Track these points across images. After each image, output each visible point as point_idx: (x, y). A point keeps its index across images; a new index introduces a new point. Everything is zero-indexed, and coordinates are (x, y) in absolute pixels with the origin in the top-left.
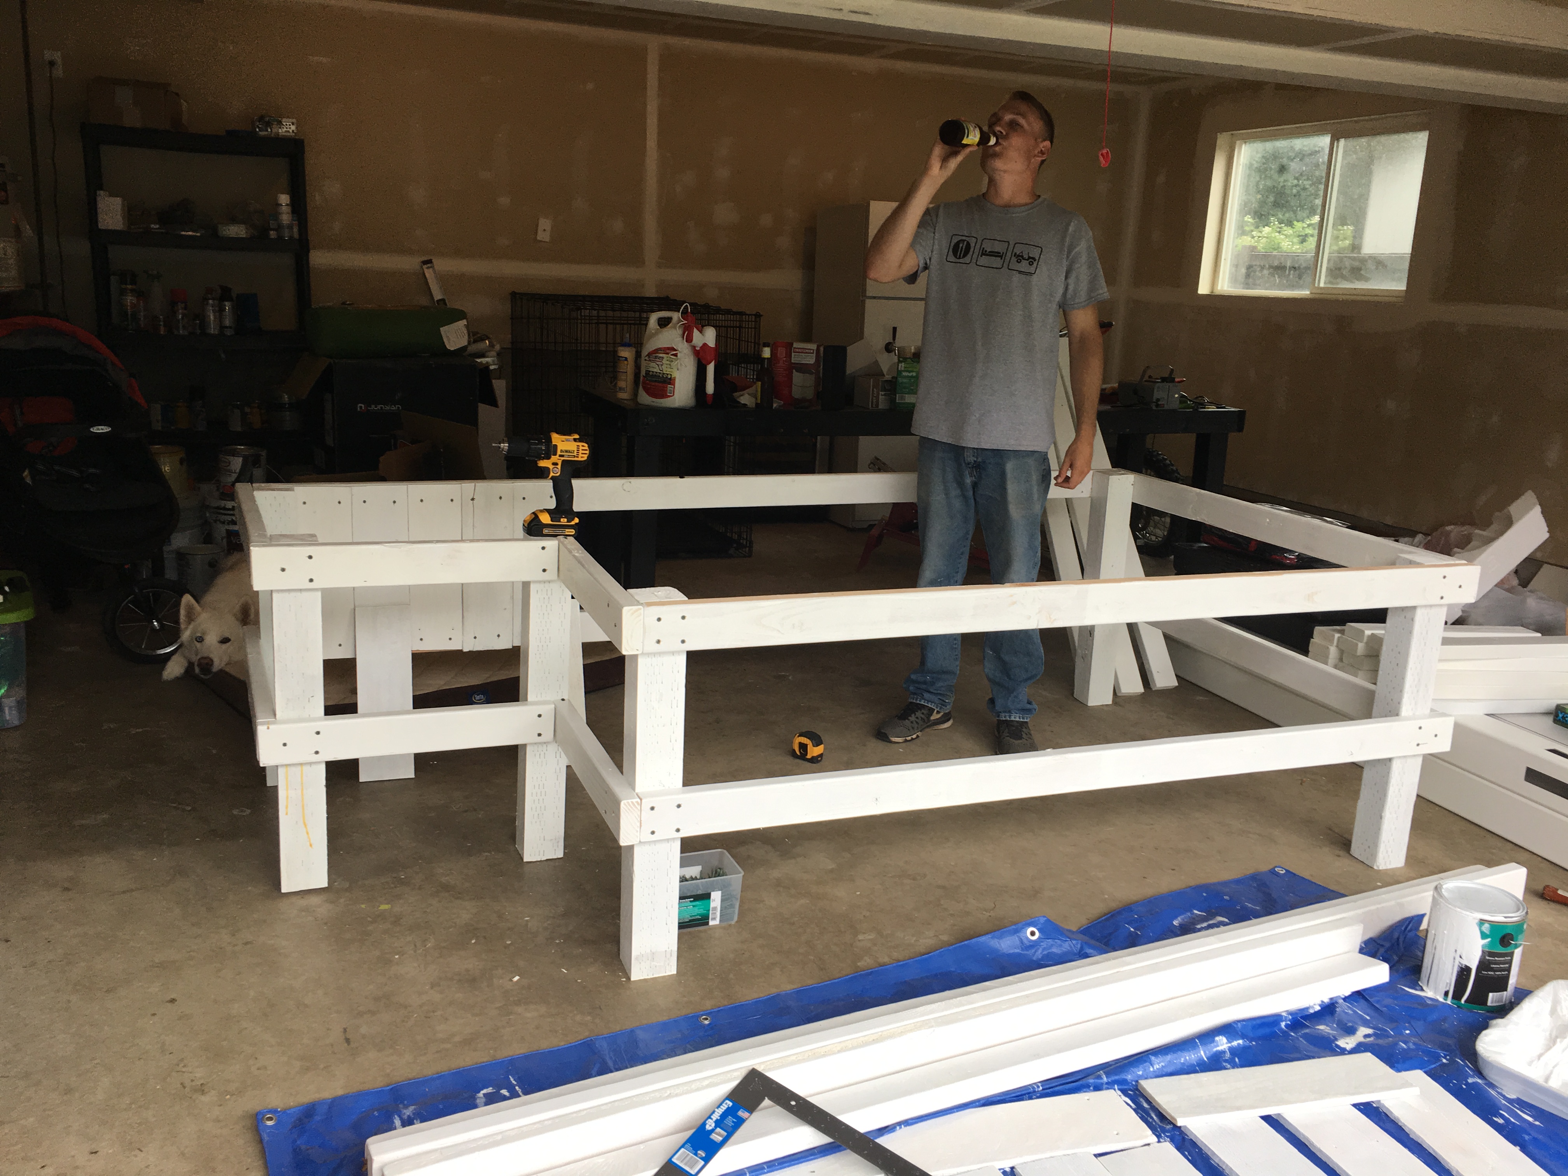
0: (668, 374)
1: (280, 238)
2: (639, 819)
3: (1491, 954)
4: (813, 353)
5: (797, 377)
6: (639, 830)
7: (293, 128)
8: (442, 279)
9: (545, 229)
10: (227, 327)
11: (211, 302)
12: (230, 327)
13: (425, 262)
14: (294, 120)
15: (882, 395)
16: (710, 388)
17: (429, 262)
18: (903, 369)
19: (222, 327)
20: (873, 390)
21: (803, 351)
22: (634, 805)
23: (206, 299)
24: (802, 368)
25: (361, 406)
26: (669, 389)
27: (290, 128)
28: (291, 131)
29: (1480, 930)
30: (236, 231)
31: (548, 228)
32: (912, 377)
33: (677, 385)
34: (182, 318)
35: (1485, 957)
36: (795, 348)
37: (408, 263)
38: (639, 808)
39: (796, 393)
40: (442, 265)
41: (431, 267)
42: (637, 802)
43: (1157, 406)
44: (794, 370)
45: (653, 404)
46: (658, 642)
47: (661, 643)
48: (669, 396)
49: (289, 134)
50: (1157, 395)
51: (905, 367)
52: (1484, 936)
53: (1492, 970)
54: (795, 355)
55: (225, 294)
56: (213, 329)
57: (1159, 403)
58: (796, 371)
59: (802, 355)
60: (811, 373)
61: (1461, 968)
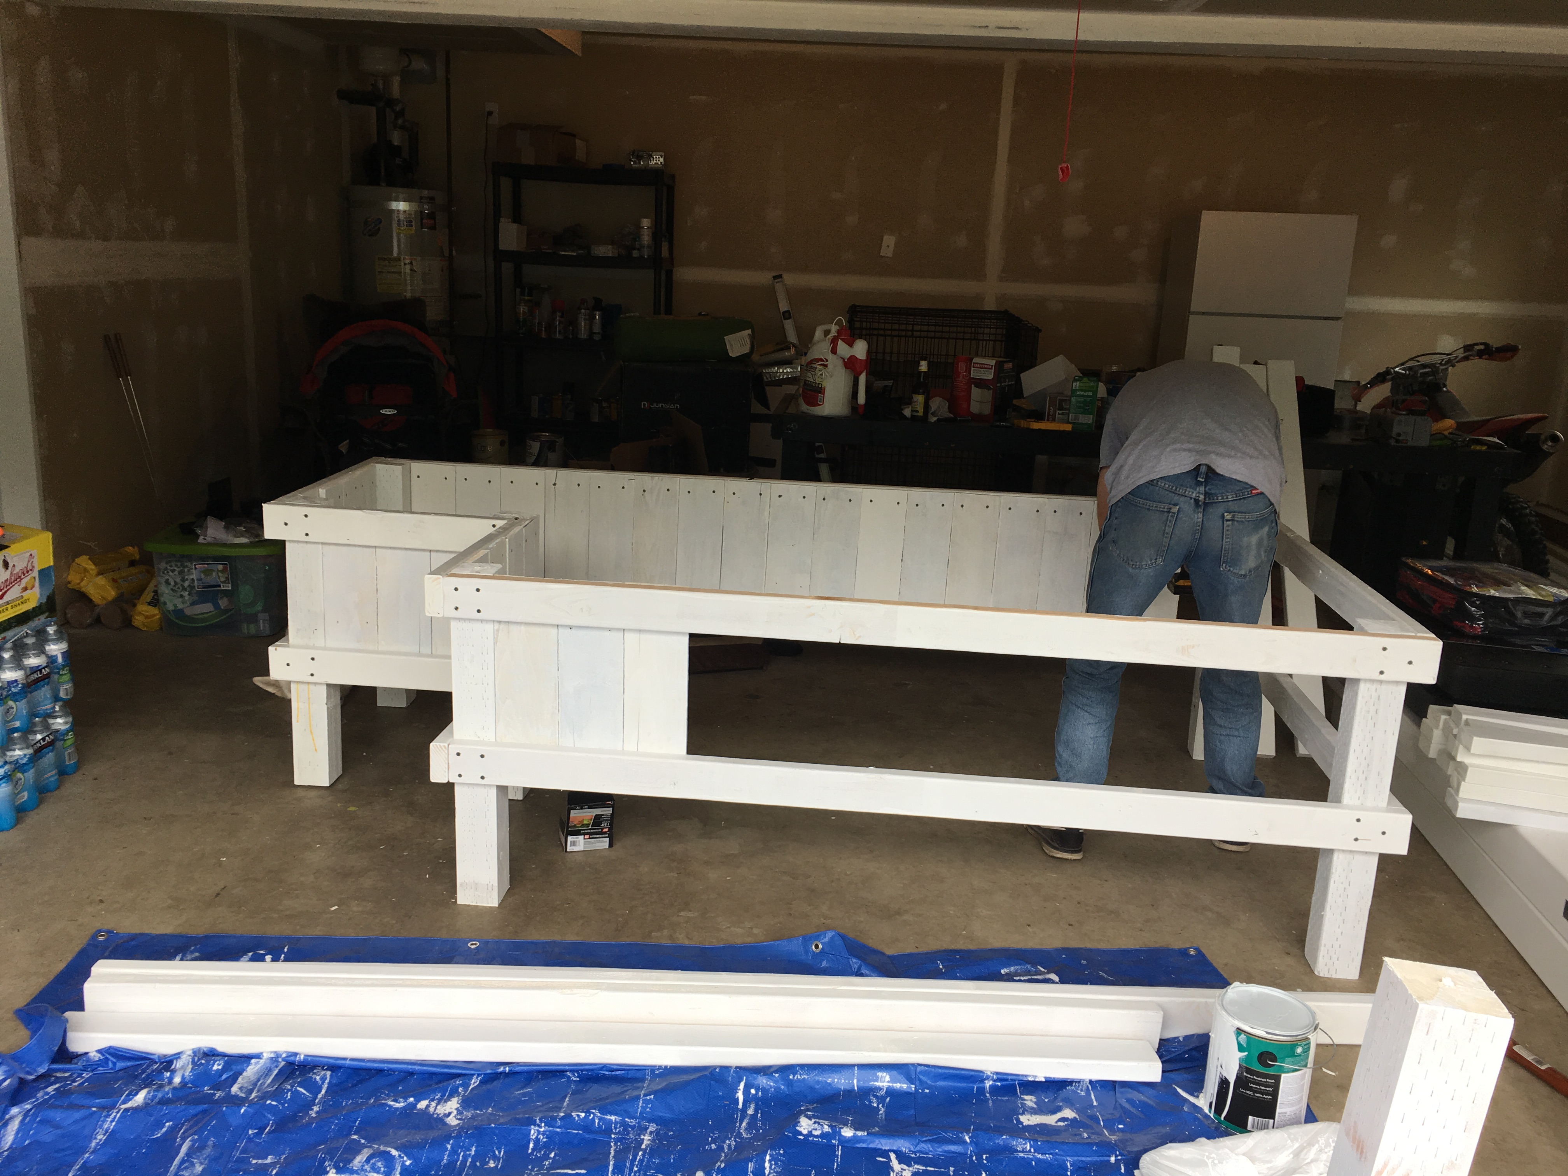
0: (819, 384)
1: (642, 257)
2: (447, 762)
3: (1248, 1070)
4: (992, 369)
5: (975, 392)
6: (447, 770)
7: (662, 160)
8: (790, 294)
9: (889, 244)
10: (595, 333)
11: (583, 311)
12: (599, 333)
13: (775, 277)
14: (661, 153)
15: (1059, 414)
16: (862, 399)
17: (780, 276)
18: (1077, 388)
19: (591, 333)
20: (1049, 409)
21: (982, 366)
22: (442, 748)
23: (579, 309)
24: (981, 383)
25: (644, 404)
26: (819, 397)
27: (659, 161)
28: (659, 163)
29: (1237, 1040)
30: (604, 250)
31: (892, 246)
32: (1088, 396)
33: (826, 394)
34: (559, 324)
35: (1242, 1073)
36: (974, 363)
37: (762, 278)
38: (447, 752)
39: (975, 408)
40: (789, 279)
41: (781, 281)
42: (445, 746)
43: (1397, 441)
44: (973, 385)
45: (808, 411)
46: (456, 608)
47: (459, 610)
48: (820, 405)
49: (658, 166)
50: (1396, 430)
51: (1080, 386)
52: (1241, 1048)
53: (1251, 1089)
54: (974, 370)
55: (598, 305)
56: (583, 334)
57: (1400, 438)
58: (975, 386)
59: (980, 371)
60: (989, 389)
61: (1222, 1079)
